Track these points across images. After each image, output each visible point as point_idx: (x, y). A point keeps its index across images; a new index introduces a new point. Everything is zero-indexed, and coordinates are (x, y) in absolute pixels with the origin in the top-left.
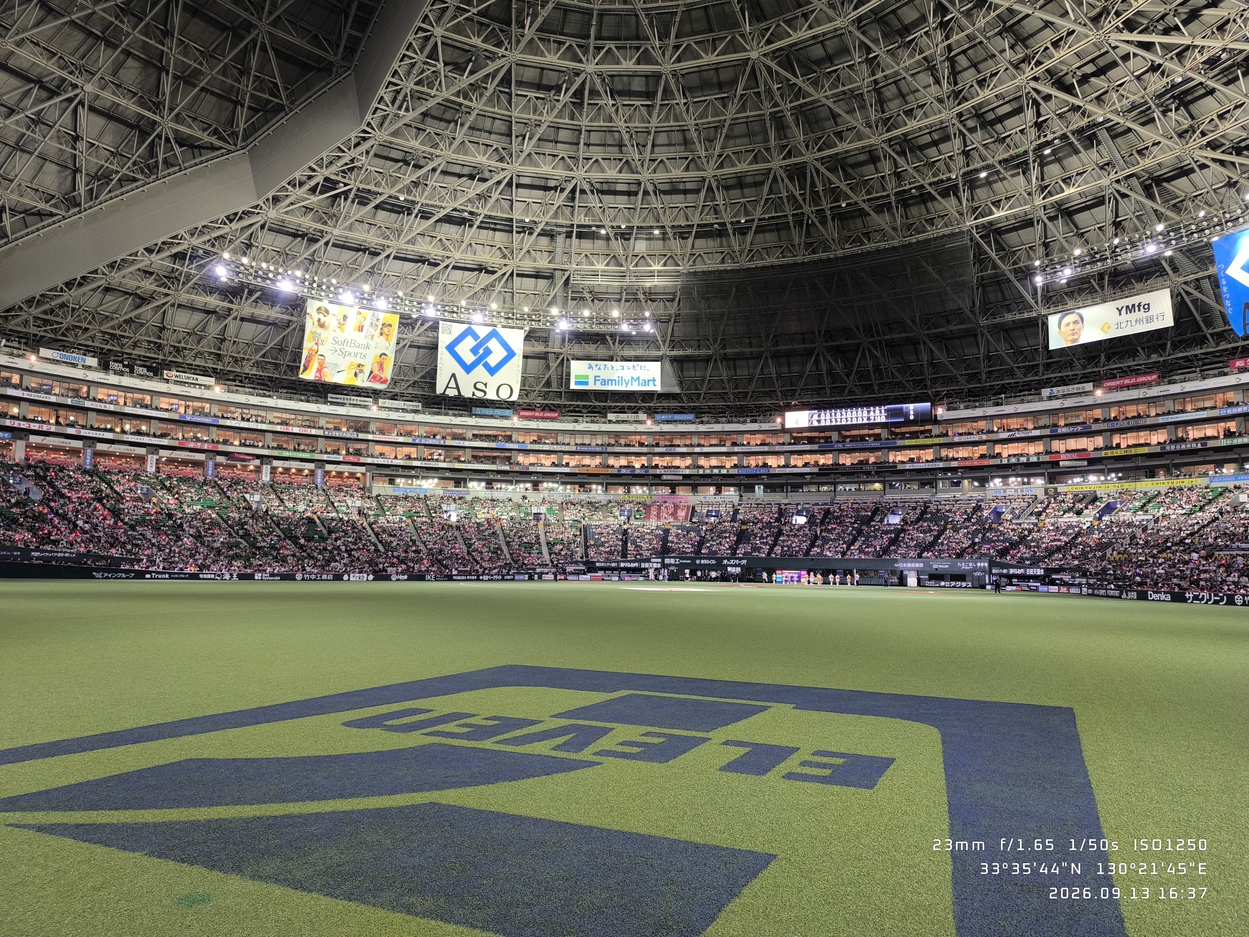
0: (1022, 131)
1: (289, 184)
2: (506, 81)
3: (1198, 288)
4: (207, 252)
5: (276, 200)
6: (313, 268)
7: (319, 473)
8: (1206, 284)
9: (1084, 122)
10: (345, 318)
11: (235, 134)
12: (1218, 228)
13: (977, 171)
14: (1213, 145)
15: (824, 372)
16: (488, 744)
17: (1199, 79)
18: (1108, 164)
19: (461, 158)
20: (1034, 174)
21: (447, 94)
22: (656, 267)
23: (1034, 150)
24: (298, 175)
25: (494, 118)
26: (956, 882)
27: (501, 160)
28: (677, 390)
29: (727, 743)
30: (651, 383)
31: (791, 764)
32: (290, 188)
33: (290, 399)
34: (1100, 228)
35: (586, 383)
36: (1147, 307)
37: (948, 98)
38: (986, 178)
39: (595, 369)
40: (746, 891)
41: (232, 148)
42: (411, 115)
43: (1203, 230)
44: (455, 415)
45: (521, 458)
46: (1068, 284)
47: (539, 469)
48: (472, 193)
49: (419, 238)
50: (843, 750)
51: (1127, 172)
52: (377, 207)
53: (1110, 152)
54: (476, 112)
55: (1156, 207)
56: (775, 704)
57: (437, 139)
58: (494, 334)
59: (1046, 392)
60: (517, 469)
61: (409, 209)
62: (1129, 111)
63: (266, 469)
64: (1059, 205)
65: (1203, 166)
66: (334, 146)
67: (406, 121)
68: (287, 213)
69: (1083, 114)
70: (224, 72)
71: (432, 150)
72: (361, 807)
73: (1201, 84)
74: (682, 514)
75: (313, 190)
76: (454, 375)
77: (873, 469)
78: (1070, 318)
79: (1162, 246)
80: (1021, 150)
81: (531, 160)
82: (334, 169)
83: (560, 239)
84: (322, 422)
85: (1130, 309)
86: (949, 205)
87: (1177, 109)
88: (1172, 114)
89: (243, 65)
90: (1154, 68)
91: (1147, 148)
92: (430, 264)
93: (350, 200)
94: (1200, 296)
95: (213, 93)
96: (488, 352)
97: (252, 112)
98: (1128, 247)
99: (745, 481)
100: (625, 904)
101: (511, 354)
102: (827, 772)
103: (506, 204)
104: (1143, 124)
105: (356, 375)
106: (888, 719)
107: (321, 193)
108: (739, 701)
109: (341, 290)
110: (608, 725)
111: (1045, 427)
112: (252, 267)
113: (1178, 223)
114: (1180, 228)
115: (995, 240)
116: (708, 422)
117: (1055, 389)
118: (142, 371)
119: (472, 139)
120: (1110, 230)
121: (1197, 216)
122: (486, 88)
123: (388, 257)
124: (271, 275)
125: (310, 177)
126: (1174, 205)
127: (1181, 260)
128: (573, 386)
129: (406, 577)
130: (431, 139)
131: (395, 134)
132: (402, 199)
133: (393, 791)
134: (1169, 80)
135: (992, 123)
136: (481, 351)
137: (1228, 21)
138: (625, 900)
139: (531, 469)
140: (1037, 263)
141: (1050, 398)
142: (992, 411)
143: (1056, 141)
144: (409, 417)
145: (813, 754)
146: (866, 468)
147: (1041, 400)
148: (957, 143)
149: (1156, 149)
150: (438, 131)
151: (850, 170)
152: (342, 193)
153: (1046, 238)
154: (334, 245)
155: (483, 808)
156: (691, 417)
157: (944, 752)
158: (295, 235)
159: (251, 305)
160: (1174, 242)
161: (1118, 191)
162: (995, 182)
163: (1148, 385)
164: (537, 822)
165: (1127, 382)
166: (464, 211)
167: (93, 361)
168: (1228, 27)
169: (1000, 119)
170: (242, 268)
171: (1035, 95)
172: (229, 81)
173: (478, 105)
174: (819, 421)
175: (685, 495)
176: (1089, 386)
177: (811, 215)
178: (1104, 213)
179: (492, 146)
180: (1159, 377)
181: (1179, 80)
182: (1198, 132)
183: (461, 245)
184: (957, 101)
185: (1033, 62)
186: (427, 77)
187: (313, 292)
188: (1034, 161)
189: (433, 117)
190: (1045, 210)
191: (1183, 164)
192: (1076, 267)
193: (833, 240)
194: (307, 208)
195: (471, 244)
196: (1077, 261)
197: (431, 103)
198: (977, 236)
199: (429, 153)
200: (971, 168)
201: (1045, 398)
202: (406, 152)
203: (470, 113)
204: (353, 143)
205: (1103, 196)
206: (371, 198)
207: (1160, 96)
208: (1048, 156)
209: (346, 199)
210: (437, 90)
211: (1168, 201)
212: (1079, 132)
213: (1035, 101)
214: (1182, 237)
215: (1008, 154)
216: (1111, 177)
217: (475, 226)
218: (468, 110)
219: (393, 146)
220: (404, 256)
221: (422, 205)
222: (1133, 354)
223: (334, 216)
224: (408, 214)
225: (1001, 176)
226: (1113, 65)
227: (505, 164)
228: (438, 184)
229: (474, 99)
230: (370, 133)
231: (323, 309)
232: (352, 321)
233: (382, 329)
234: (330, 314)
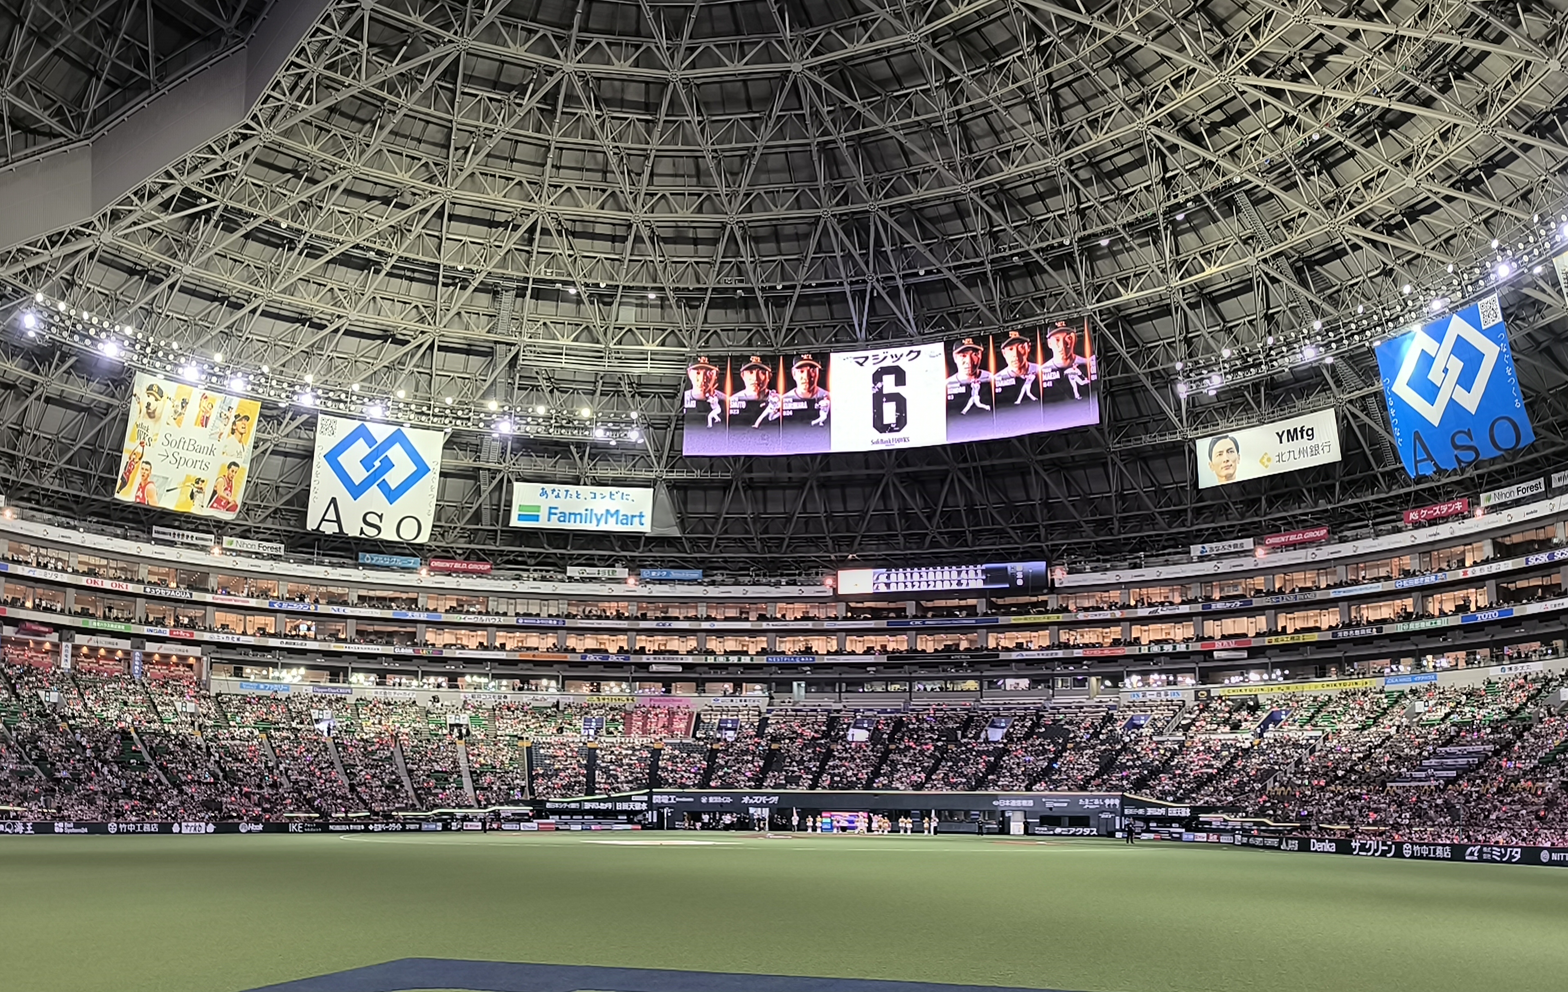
0: (1147, 188)
1: (135, 194)
2: (450, 73)
3: (1364, 409)
4: (16, 291)
5: (115, 216)
6: (149, 323)
7: (137, 656)
8: (1372, 403)
9: (1219, 182)
10: (184, 403)
11: (81, 117)
12: (1379, 329)
13: (1096, 235)
14: (1362, 221)
15: (896, 512)
17: (1338, 138)
18: (1252, 238)
19: (375, 172)
20: (1167, 246)
21: (365, 84)
22: (650, 347)
23: (1165, 213)
24: (149, 182)
25: (428, 122)
27: (431, 180)
28: (675, 532)
30: (637, 521)
32: (135, 199)
33: (102, 533)
34: (1250, 322)
35: (536, 519)
36: (1311, 433)
37: (1054, 139)
38: (1109, 246)
39: (551, 496)
41: (73, 136)
42: (314, 109)
43: (1364, 331)
44: (332, 565)
45: (431, 636)
46: (1217, 395)
47: (458, 654)
48: (383, 225)
49: (301, 286)
51: (1275, 249)
52: (246, 236)
53: (1253, 222)
54: (405, 111)
55: (1310, 298)
57: (344, 144)
58: (398, 438)
59: (1195, 550)
60: (424, 652)
61: (291, 241)
62: (1269, 171)
64: (1200, 287)
65: (1355, 247)
66: (204, 144)
67: (305, 116)
68: (125, 236)
69: (1217, 171)
70: (87, 32)
71: (335, 159)
73: (1340, 143)
74: (680, 725)
75: (165, 206)
76: (334, 502)
77: (965, 659)
78: (1223, 444)
79: (1322, 349)
80: (1149, 212)
81: (473, 182)
82: (197, 176)
83: (507, 298)
84: (143, 572)
85: (1292, 435)
86: (1062, 280)
87: (1320, 173)
88: (1314, 178)
89: (111, 24)
90: (1289, 121)
91: (1293, 220)
92: (313, 325)
93: (212, 222)
94: (1367, 420)
95: (68, 58)
96: (388, 465)
97: (107, 88)
98: (1284, 349)
99: (778, 675)
101: (422, 470)
103: (431, 243)
104: (1286, 189)
105: (192, 496)
107: (175, 211)
109: (183, 360)
111: (1195, 601)
112: (70, 317)
113: (1336, 320)
114: (1339, 327)
115: (1124, 330)
116: (723, 583)
117: (1207, 547)
119: (394, 148)
120: (1262, 325)
121: (1356, 313)
122: (421, 81)
123: (253, 311)
124: (92, 332)
125: (164, 186)
126: (1330, 296)
127: (1343, 367)
128: (515, 523)
130: (336, 144)
131: (286, 133)
132: (284, 226)
134: (1306, 135)
135: (1111, 175)
136: (377, 464)
137: (1355, 72)
139: (447, 653)
140: (1179, 366)
141: (1202, 559)
142: (1128, 575)
143: (1189, 204)
144: (265, 566)
146: (955, 657)
147: (1190, 561)
148: (1068, 198)
149: (1302, 221)
150: (347, 134)
151: (929, 226)
152: (204, 212)
153: (1188, 332)
154: (182, 290)
156: (696, 574)
158: (131, 272)
159: (60, 378)
160: (1334, 345)
161: (1267, 274)
162: (1121, 252)
163: (1317, 543)
165: (1293, 538)
166: (370, 249)
168: (1356, 77)
169: (1120, 171)
170: (57, 318)
171: (1159, 144)
172: (90, 44)
173: (407, 102)
174: (888, 585)
175: (686, 697)
176: (1248, 543)
177: (876, 284)
178: (1252, 302)
179: (420, 160)
180: (1328, 532)
181: (1316, 137)
182: (1345, 203)
183: (360, 299)
184: (1065, 145)
185: (1152, 104)
186: (343, 60)
187: (145, 361)
188: (1166, 228)
189: (343, 114)
190: (1184, 294)
191: (1335, 243)
192: (1226, 374)
193: (908, 321)
194: (153, 231)
195: (374, 298)
196: (1226, 365)
197: (344, 95)
198: (1102, 325)
199: (331, 164)
200: (1089, 232)
201: (1195, 559)
202: (299, 159)
203: (394, 112)
204: (229, 142)
205: (1251, 279)
206: (241, 222)
207: (1299, 155)
208: (1182, 222)
209: (207, 221)
210: (354, 78)
211: (1322, 290)
212: (1215, 193)
213: (1159, 152)
214: (1342, 338)
215: (1134, 217)
216: (1257, 255)
217: (384, 273)
218: (392, 108)
219: (281, 149)
220: (276, 311)
221: (311, 236)
222: (1299, 498)
223: (188, 245)
224: (289, 249)
225: (1127, 245)
226: (1243, 113)
227: (436, 186)
228: (336, 208)
229: (403, 94)
230: (254, 129)
231: (155, 388)
232: (193, 411)
233: (234, 423)
234: (165, 397)
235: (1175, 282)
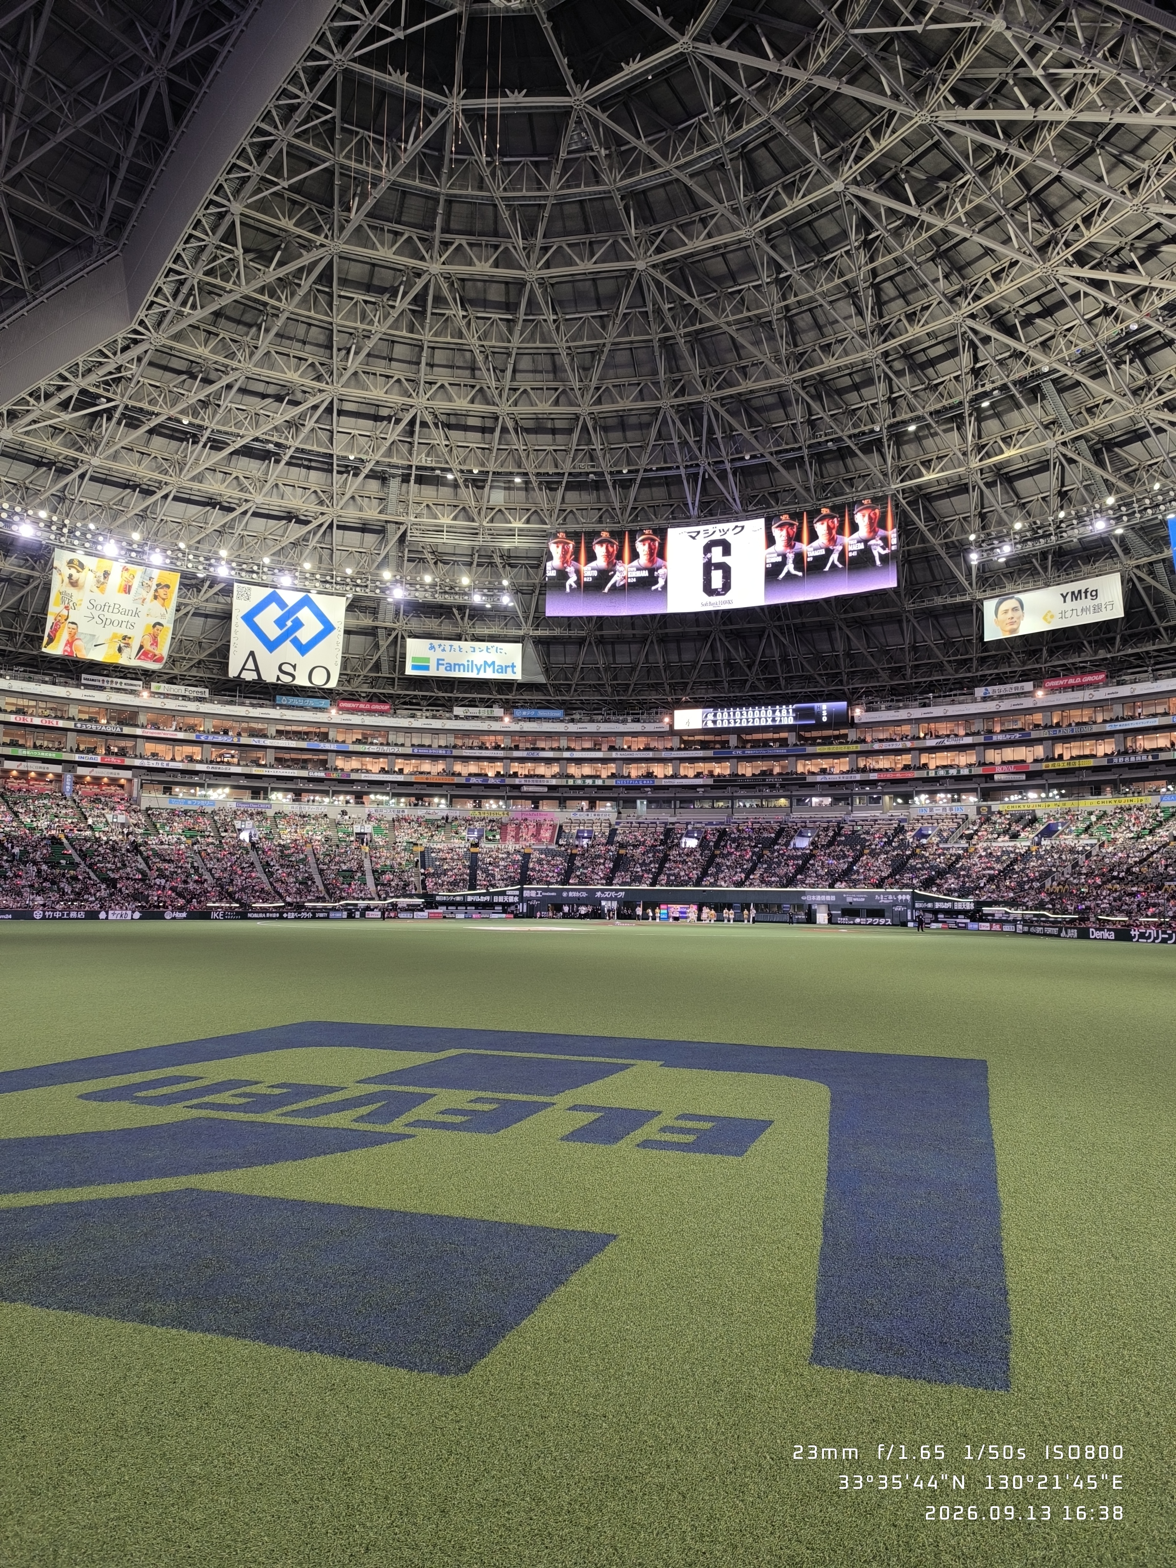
0: (957, 378)
1: (31, 395)
2: (326, 277)
3: (1151, 573)
5: (12, 416)
6: (63, 508)
7: (69, 778)
8: (1160, 569)
9: (1027, 371)
10: (106, 574)
13: (905, 423)
15: (722, 662)
16: (271, 1117)
17: (1157, 327)
18: (1053, 423)
19: (266, 373)
20: (970, 430)
21: (247, 289)
22: (517, 525)
23: (971, 401)
24: (42, 384)
25: (310, 325)
26: (823, 1257)
27: (319, 378)
28: (542, 679)
29: (574, 1108)
30: (509, 670)
31: (650, 1130)
32: (32, 400)
33: (30, 680)
34: (1043, 499)
35: (427, 668)
36: (1095, 594)
37: (872, 333)
38: (916, 432)
39: (438, 650)
40: (574, 1278)
42: (199, 314)
43: (1158, 505)
44: (253, 705)
45: (340, 763)
46: (1006, 562)
47: (363, 777)
48: (279, 419)
49: (208, 475)
50: (713, 1113)
51: (1075, 433)
52: (151, 432)
53: (1056, 407)
54: (286, 314)
55: (1106, 476)
56: (639, 1062)
57: (234, 347)
58: (306, 602)
59: (979, 692)
60: (334, 775)
61: (194, 436)
62: (1079, 361)
64: (998, 467)
65: (1159, 430)
66: (94, 349)
67: (192, 321)
68: (27, 433)
69: (1027, 361)
71: (227, 361)
72: (94, 1196)
73: (1159, 333)
74: (546, 834)
75: (64, 405)
76: (252, 654)
77: (778, 781)
78: (1009, 604)
79: (1112, 522)
80: (956, 400)
81: (357, 380)
82: (93, 378)
83: (394, 484)
84: (73, 711)
85: (1076, 596)
86: (871, 463)
87: (1132, 361)
88: (1126, 367)
90: (1107, 311)
91: (1097, 406)
92: (223, 508)
93: (114, 420)
94: (1153, 583)
98: (1075, 522)
99: (625, 794)
100: (424, 1300)
102: (691, 1138)
103: (324, 436)
104: (1094, 377)
105: (120, 650)
106: (772, 1076)
107: (75, 410)
108: (595, 1059)
109: (101, 539)
110: (429, 1091)
111: (978, 733)
113: (1131, 496)
114: (1133, 502)
115: (924, 507)
116: (580, 721)
117: (990, 689)
119: (281, 349)
120: (1055, 501)
121: (1152, 489)
122: (299, 285)
123: (166, 497)
124: (4, 515)
125: (60, 388)
126: (1127, 475)
127: (1134, 540)
128: (409, 671)
129: (184, 915)
130: (225, 347)
131: (177, 337)
132: (185, 422)
133: (139, 1176)
134: (1123, 326)
135: (923, 366)
136: (289, 623)
138: (425, 1294)
139: (354, 776)
140: (972, 537)
141: (985, 699)
142: (919, 713)
143: (996, 392)
144: (192, 706)
145: (677, 1119)
146: (769, 780)
147: (974, 701)
148: (882, 388)
149: (1107, 408)
150: (235, 337)
151: (755, 415)
152: (105, 410)
153: (982, 508)
154: (92, 479)
155: (255, 1193)
156: (559, 713)
157: (832, 1112)
158: (38, 464)
160: (1125, 518)
161: (1064, 456)
162: (926, 437)
163: (1094, 685)
164: (323, 1208)
165: (1071, 681)
166: (268, 441)
169: (932, 363)
171: (972, 336)
173: (288, 306)
174: (714, 722)
175: (550, 812)
176: (1028, 686)
177: (707, 467)
178: (1048, 481)
179: (306, 360)
180: (1107, 677)
181: (1135, 327)
182: (1155, 389)
183: (263, 486)
184: (882, 338)
185: (970, 296)
186: (221, 266)
187: (63, 539)
188: (970, 415)
189: (229, 319)
190: (982, 474)
191: (1137, 427)
192: (1016, 544)
193: (734, 500)
194: (55, 428)
195: (277, 485)
196: (1017, 537)
197: (226, 300)
198: (904, 502)
199: (223, 365)
200: (898, 419)
201: (979, 699)
202: (192, 362)
203: (277, 316)
204: (120, 346)
205: (1048, 461)
206: (144, 419)
207: (1113, 345)
208: (986, 409)
209: (109, 419)
210: (234, 283)
211: (1119, 470)
212: (1021, 382)
213: (972, 343)
214: (1134, 512)
215: (941, 405)
216: (1057, 438)
217: (283, 462)
218: (275, 312)
219: (173, 352)
220: (187, 496)
221: (213, 431)
222: (1079, 648)
223: (94, 440)
224: (194, 443)
225: (932, 431)
226: (1061, 304)
227: (324, 384)
228: (234, 405)
229: (283, 298)
230: (143, 334)
231: (76, 562)
232: (116, 579)
233: (156, 591)
234: (86, 570)
235: (975, 463)
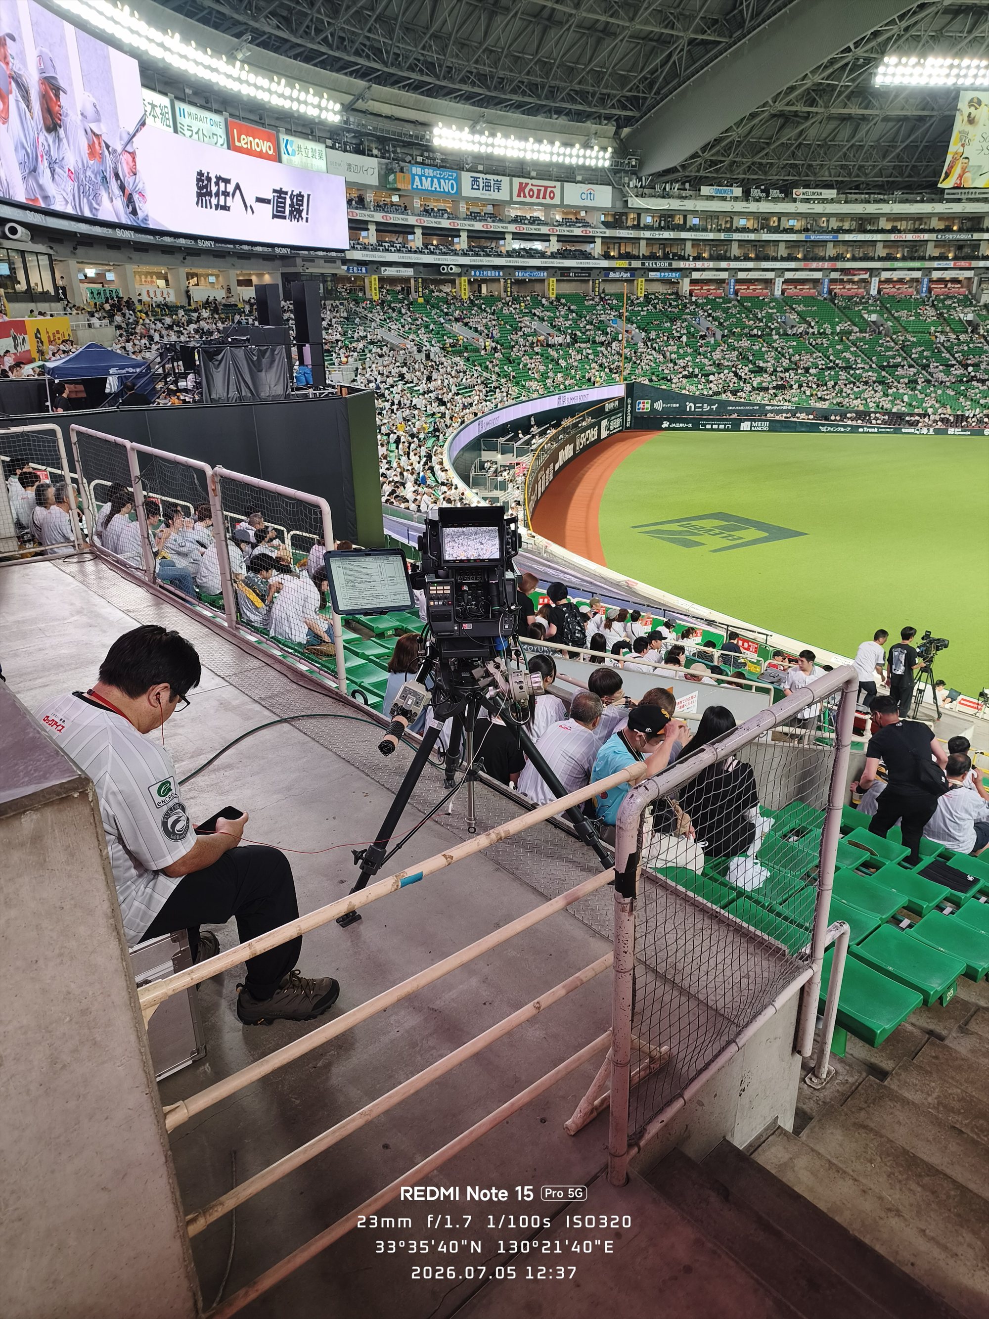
7: (925, 281)
33: (906, 201)
63: (875, 282)
84: (934, 223)
118: (775, 193)
167: (738, 191)
231: (976, 101)
234: (983, 105)
